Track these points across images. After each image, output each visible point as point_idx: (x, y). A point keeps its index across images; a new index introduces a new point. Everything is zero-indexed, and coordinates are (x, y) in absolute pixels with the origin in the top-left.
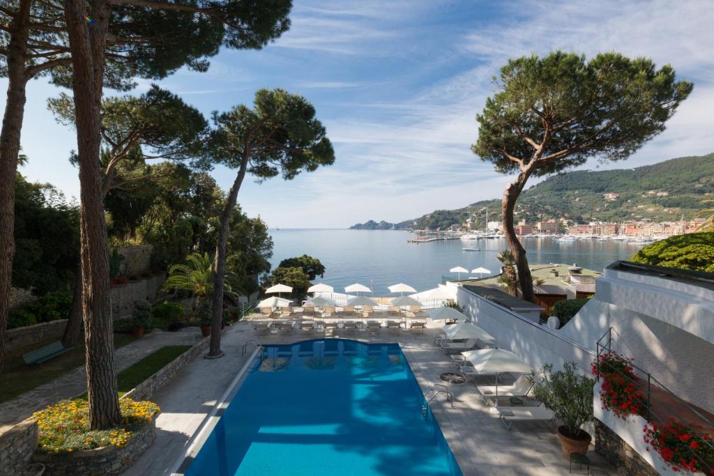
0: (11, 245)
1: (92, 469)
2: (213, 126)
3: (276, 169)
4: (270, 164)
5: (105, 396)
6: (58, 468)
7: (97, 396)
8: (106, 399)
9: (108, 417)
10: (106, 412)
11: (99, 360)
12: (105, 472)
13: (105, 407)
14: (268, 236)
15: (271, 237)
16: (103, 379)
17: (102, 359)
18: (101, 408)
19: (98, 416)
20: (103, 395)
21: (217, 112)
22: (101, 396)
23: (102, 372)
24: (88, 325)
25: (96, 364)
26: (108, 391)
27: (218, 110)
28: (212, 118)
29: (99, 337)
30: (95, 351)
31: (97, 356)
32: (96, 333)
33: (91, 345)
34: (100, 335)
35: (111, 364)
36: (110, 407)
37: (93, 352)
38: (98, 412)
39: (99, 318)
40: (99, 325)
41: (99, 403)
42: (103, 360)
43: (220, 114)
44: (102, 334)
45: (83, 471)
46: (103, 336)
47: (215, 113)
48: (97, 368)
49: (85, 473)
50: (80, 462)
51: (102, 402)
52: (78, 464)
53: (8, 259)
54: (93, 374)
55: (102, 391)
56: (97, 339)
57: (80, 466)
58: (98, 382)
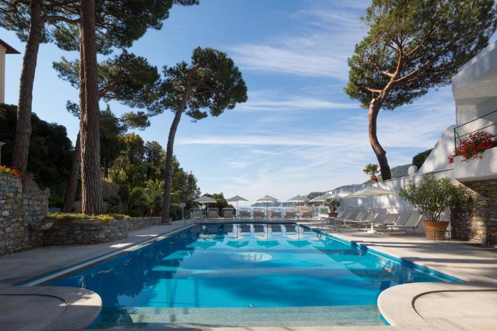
0: (29, 127)
1: (85, 233)
2: (163, 78)
3: (206, 113)
4: (202, 110)
5: (94, 195)
6: (62, 229)
7: (89, 194)
8: (95, 197)
9: (96, 210)
10: (95, 206)
11: (91, 169)
12: (95, 237)
13: (94, 203)
14: (197, 188)
15: (199, 189)
16: (93, 183)
17: (92, 168)
18: (91, 203)
19: (89, 207)
20: (93, 194)
21: (167, 67)
22: (91, 194)
23: (92, 177)
24: (83, 142)
25: (88, 171)
26: (96, 192)
27: (167, 65)
28: (163, 72)
29: (91, 152)
30: (88, 161)
31: (90, 165)
32: (89, 149)
33: (85, 158)
34: (91, 151)
35: (98, 174)
36: (97, 203)
37: (86, 162)
38: (89, 205)
39: (91, 138)
40: (91, 142)
41: (90, 199)
42: (94, 169)
43: (168, 69)
44: (93, 149)
45: (79, 234)
46: (93, 151)
47: (165, 67)
48: (89, 174)
49: (81, 235)
50: (77, 227)
51: (92, 199)
52: (76, 228)
53: (27, 136)
54: (86, 178)
55: (92, 190)
56: (90, 153)
57: (77, 230)
58: (89, 184)
